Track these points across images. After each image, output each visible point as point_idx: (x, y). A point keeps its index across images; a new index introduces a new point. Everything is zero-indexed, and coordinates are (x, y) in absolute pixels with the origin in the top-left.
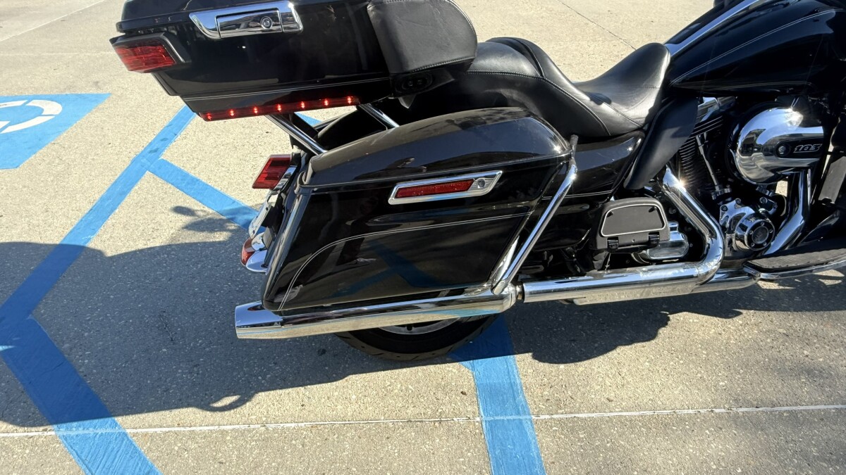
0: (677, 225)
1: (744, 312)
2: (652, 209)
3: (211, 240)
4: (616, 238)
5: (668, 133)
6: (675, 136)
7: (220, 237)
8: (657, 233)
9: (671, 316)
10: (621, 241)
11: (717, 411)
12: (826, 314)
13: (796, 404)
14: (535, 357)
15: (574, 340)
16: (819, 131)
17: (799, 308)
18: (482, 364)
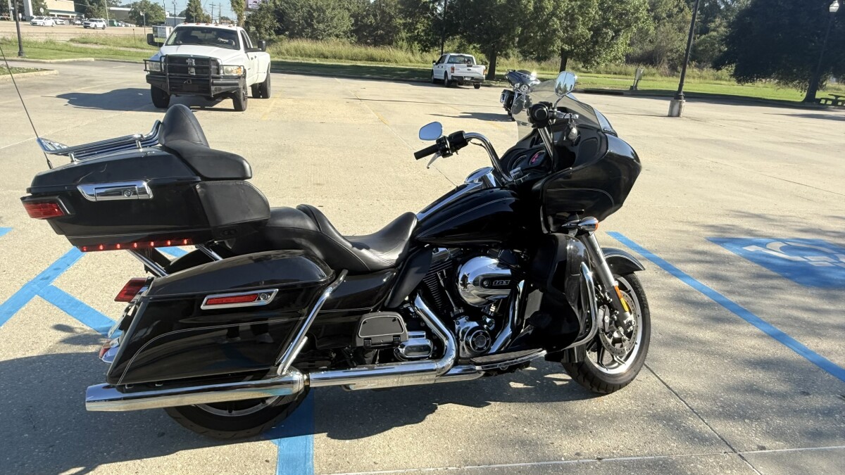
0: (425, 334)
1: (492, 403)
2: (394, 320)
3: (84, 352)
4: (370, 339)
5: (413, 270)
6: (418, 272)
7: (92, 349)
8: (399, 336)
9: (439, 407)
10: (374, 341)
11: (450, 468)
12: (549, 404)
13: (506, 463)
14: (328, 436)
15: (362, 424)
16: (508, 272)
17: (531, 401)
18: (286, 441)
